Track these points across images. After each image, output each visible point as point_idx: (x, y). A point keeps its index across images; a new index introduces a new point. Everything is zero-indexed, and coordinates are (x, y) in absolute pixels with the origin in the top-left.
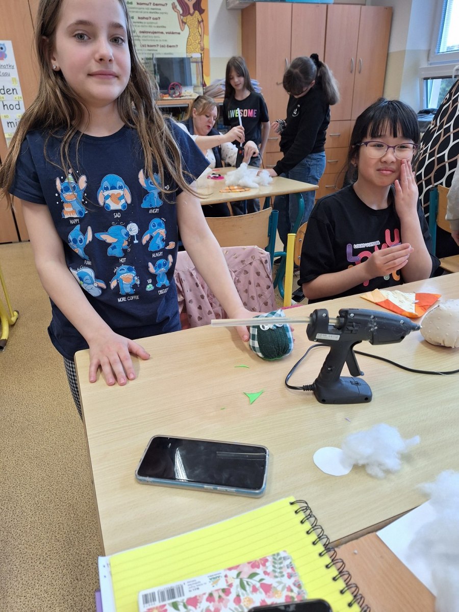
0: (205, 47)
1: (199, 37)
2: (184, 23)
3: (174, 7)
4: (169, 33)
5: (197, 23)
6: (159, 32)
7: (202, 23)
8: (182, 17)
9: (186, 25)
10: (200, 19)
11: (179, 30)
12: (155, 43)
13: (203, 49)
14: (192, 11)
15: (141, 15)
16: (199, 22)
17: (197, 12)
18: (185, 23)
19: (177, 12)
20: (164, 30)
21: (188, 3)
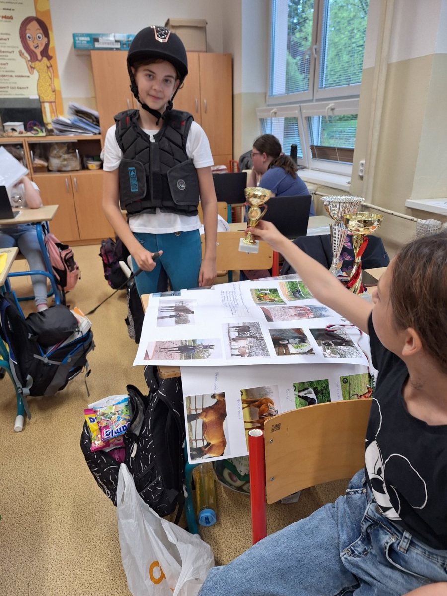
1: (49, 80)
2: (32, 68)
3: (21, 54)
4: (18, 77)
5: (46, 68)
6: (8, 76)
7: (50, 68)
8: (30, 63)
9: (35, 70)
10: (49, 65)
11: (28, 74)
12: (5, 86)
13: (54, 91)
14: (39, 57)
16: (48, 67)
17: (45, 58)
18: (34, 68)
19: (25, 58)
20: (14, 74)
21: (33, 48)
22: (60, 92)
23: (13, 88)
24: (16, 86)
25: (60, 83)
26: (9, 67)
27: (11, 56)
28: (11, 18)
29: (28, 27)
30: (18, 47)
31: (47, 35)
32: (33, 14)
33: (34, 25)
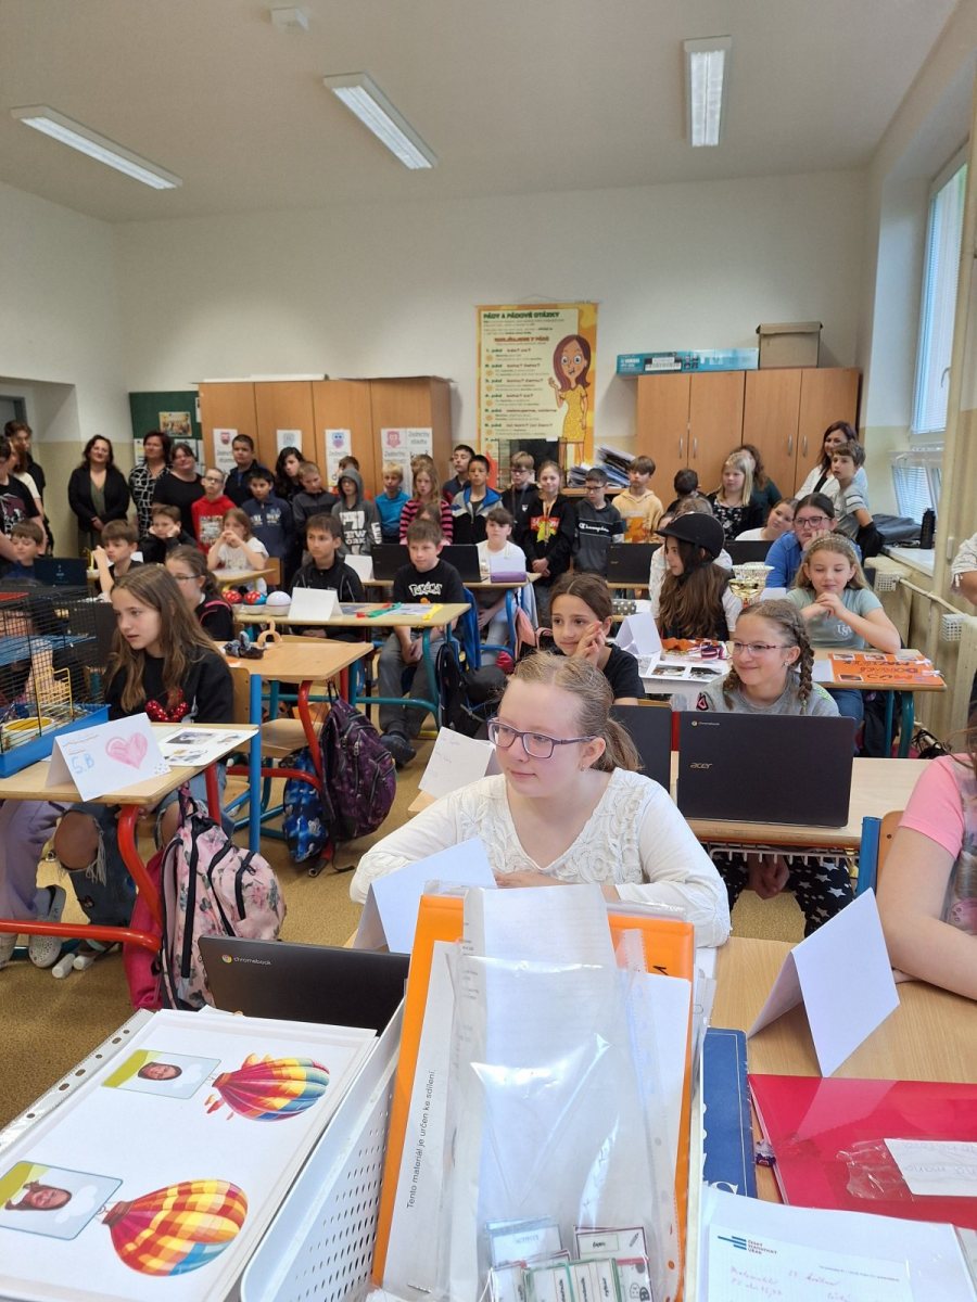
1: (581, 414)
3: (551, 382)
4: (542, 411)
5: (579, 398)
6: (530, 410)
7: (585, 399)
8: (560, 393)
9: (565, 403)
10: (583, 394)
12: (524, 422)
13: (584, 428)
14: (573, 384)
15: (510, 393)
16: (582, 397)
17: (580, 386)
18: (563, 399)
19: (555, 387)
20: (536, 408)
21: (569, 376)
22: (592, 429)
23: (533, 426)
24: (537, 422)
25: (594, 418)
26: (532, 400)
27: (537, 385)
28: (547, 339)
29: (566, 348)
31: (587, 355)
33: (575, 345)
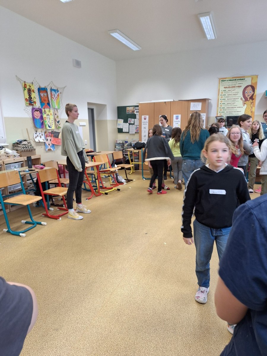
0: (253, 111)
1: (251, 108)
4: (238, 107)
5: (250, 103)
6: (234, 107)
7: (252, 103)
8: (244, 102)
11: (242, 106)
15: (228, 103)
16: (251, 103)
17: (251, 100)
18: (245, 104)
19: (243, 100)
20: (236, 107)
21: (247, 96)
24: (236, 111)
25: (255, 109)
26: (235, 104)
27: (237, 100)
28: (241, 86)
29: (247, 89)
30: (240, 97)
32: (250, 84)
